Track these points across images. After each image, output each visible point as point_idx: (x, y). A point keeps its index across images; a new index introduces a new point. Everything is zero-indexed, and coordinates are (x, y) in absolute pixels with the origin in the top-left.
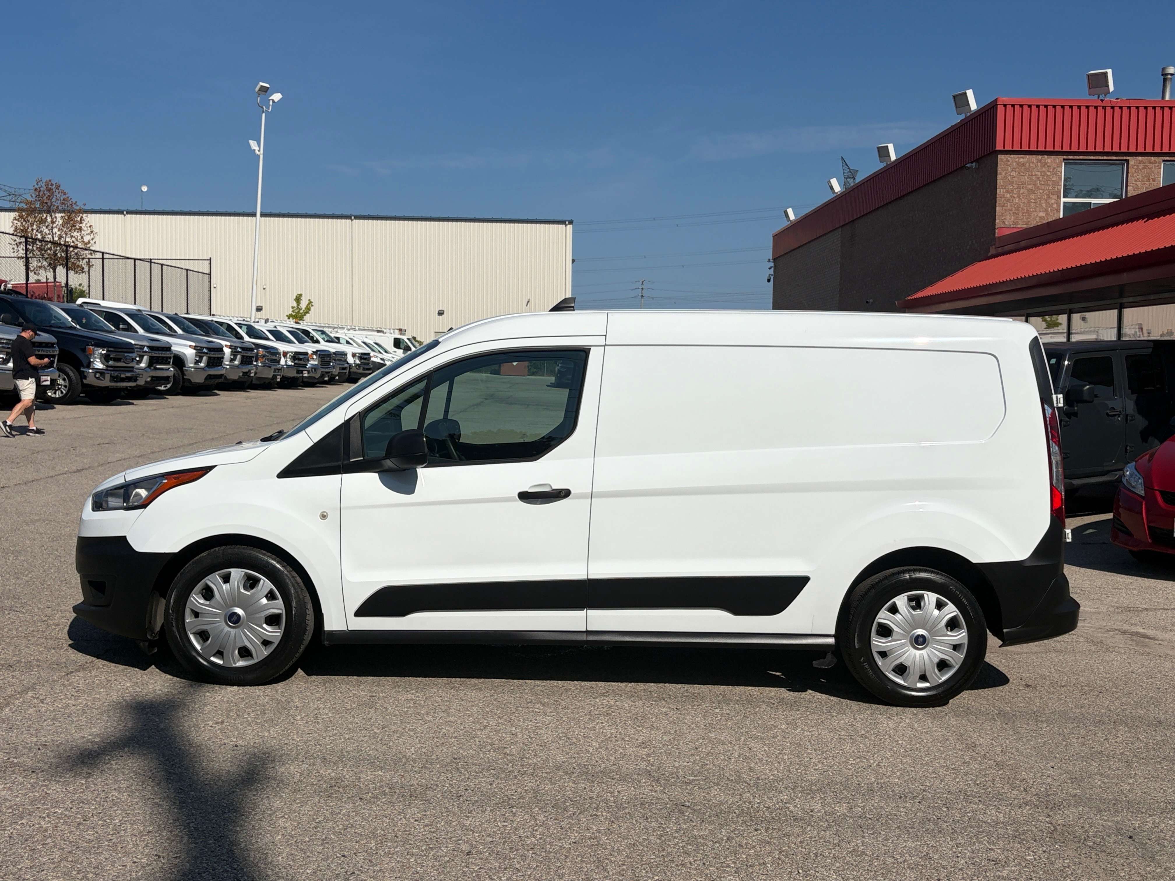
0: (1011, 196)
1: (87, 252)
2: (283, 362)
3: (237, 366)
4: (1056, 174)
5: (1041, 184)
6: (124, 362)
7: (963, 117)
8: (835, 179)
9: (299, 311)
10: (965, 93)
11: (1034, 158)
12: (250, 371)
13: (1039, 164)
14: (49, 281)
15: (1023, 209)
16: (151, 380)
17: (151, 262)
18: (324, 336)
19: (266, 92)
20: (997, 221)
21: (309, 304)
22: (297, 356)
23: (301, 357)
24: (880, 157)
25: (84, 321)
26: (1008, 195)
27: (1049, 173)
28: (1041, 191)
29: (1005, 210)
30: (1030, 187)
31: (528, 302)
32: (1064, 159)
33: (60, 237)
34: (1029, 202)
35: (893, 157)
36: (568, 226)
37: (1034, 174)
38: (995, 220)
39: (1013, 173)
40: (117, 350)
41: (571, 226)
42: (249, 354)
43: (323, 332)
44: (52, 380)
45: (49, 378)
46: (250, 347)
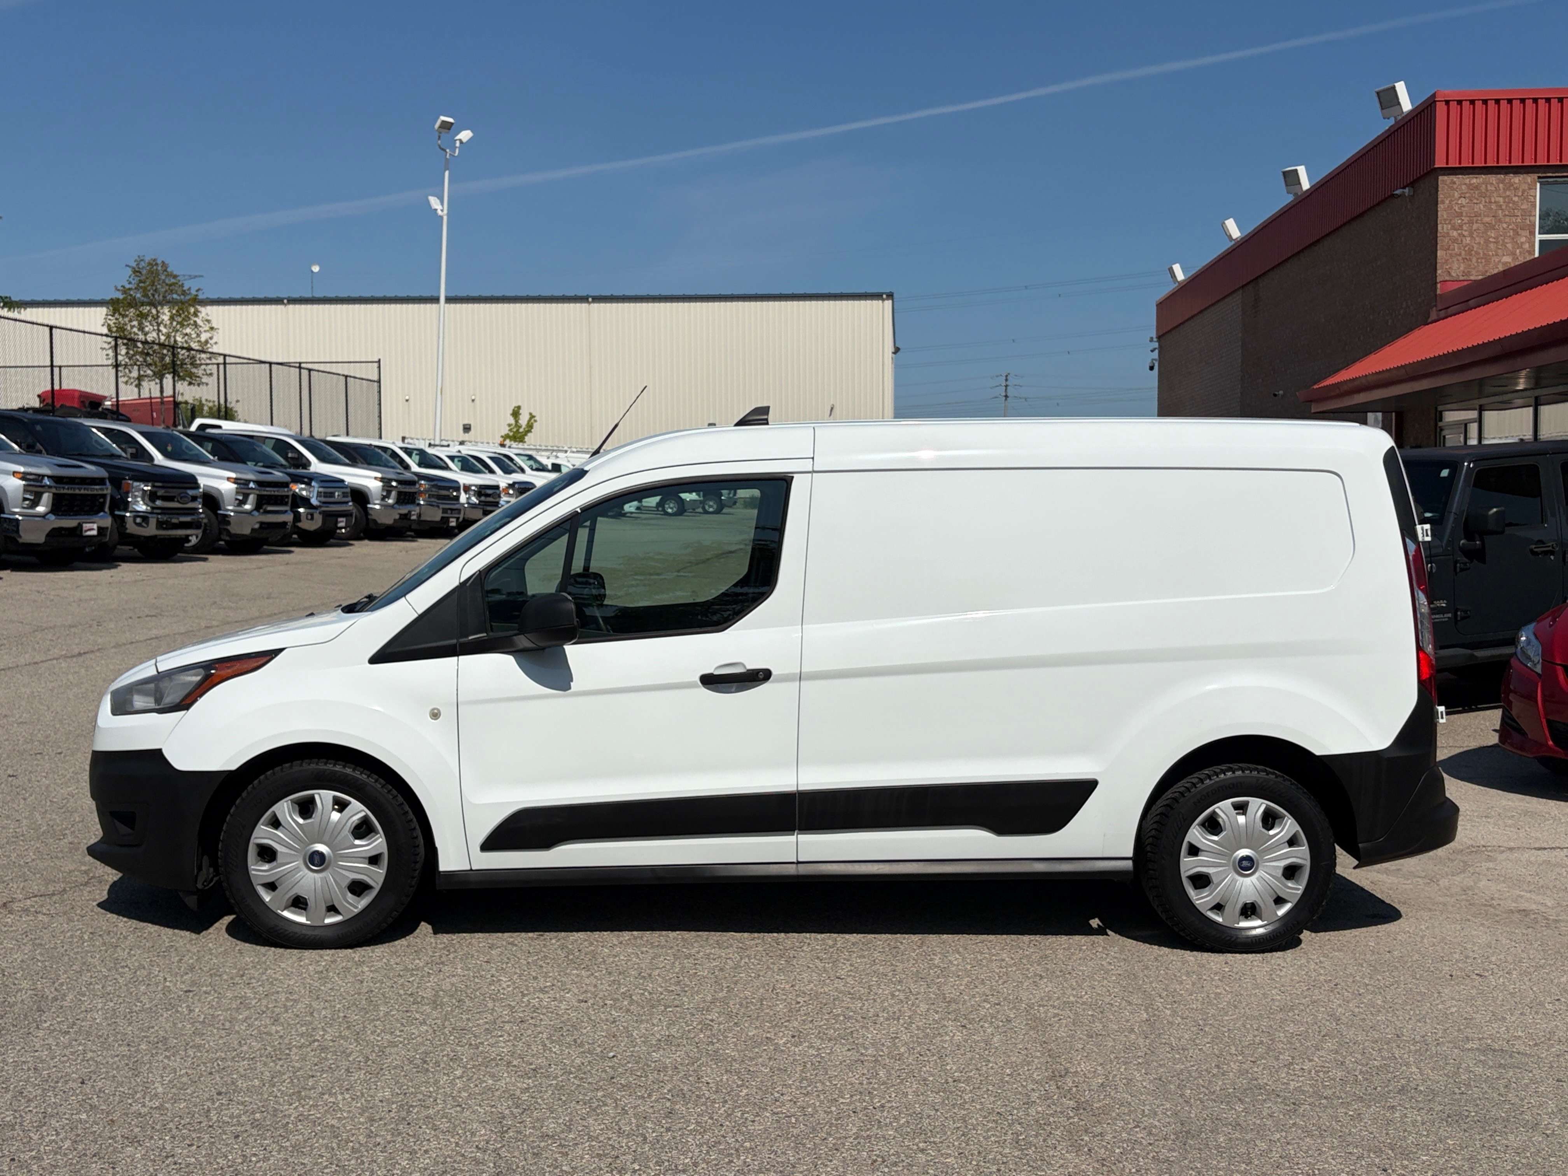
0: (1459, 234)
1: (203, 356)
2: (463, 498)
3: (392, 506)
4: (1527, 197)
5: (1505, 215)
6: (178, 501)
7: (1392, 122)
8: (1231, 220)
9: (518, 430)
10: (1394, 88)
11: (1493, 179)
12: (410, 512)
13: (1501, 185)
14: (153, 396)
15: (1477, 253)
16: (261, 527)
17: (300, 368)
18: (531, 463)
19: (449, 129)
20: (1439, 272)
21: (530, 419)
22: (482, 491)
23: (489, 492)
24: (1287, 185)
25: (169, 448)
26: (1455, 234)
27: (1516, 199)
28: (1505, 226)
29: (1451, 254)
30: (1487, 219)
31: (832, 409)
32: (1539, 177)
33: (168, 336)
34: (1487, 241)
35: (1306, 185)
36: (886, 302)
37: (1493, 200)
38: (1435, 270)
39: (1463, 201)
40: (166, 485)
41: (890, 301)
42: (408, 489)
43: (530, 458)
44: (99, 529)
45: (95, 526)
46: (411, 479)
